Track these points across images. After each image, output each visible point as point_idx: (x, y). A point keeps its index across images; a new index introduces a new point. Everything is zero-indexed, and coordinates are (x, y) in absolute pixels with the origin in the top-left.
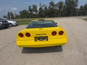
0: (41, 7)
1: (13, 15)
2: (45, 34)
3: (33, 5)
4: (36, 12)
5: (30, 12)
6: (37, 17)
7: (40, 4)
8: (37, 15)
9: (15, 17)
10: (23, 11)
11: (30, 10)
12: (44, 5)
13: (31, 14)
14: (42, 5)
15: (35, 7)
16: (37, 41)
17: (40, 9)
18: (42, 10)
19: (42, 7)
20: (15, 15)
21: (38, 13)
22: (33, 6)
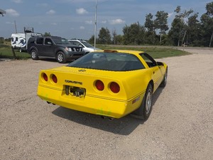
0: (180, 16)
1: (109, 36)
2: (81, 83)
3: (158, 12)
4: (162, 29)
5: (147, 29)
6: (164, 43)
7: (178, 10)
8: (163, 38)
9: (112, 40)
10: (132, 26)
11: (149, 24)
12: (190, 12)
13: (149, 34)
14: (182, 11)
15: (162, 17)
16: (70, 96)
17: (177, 22)
18: (179, 26)
19: (181, 18)
20: (112, 36)
21: (167, 32)
22: (157, 16)
